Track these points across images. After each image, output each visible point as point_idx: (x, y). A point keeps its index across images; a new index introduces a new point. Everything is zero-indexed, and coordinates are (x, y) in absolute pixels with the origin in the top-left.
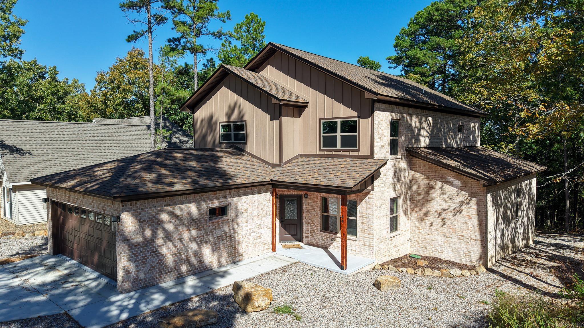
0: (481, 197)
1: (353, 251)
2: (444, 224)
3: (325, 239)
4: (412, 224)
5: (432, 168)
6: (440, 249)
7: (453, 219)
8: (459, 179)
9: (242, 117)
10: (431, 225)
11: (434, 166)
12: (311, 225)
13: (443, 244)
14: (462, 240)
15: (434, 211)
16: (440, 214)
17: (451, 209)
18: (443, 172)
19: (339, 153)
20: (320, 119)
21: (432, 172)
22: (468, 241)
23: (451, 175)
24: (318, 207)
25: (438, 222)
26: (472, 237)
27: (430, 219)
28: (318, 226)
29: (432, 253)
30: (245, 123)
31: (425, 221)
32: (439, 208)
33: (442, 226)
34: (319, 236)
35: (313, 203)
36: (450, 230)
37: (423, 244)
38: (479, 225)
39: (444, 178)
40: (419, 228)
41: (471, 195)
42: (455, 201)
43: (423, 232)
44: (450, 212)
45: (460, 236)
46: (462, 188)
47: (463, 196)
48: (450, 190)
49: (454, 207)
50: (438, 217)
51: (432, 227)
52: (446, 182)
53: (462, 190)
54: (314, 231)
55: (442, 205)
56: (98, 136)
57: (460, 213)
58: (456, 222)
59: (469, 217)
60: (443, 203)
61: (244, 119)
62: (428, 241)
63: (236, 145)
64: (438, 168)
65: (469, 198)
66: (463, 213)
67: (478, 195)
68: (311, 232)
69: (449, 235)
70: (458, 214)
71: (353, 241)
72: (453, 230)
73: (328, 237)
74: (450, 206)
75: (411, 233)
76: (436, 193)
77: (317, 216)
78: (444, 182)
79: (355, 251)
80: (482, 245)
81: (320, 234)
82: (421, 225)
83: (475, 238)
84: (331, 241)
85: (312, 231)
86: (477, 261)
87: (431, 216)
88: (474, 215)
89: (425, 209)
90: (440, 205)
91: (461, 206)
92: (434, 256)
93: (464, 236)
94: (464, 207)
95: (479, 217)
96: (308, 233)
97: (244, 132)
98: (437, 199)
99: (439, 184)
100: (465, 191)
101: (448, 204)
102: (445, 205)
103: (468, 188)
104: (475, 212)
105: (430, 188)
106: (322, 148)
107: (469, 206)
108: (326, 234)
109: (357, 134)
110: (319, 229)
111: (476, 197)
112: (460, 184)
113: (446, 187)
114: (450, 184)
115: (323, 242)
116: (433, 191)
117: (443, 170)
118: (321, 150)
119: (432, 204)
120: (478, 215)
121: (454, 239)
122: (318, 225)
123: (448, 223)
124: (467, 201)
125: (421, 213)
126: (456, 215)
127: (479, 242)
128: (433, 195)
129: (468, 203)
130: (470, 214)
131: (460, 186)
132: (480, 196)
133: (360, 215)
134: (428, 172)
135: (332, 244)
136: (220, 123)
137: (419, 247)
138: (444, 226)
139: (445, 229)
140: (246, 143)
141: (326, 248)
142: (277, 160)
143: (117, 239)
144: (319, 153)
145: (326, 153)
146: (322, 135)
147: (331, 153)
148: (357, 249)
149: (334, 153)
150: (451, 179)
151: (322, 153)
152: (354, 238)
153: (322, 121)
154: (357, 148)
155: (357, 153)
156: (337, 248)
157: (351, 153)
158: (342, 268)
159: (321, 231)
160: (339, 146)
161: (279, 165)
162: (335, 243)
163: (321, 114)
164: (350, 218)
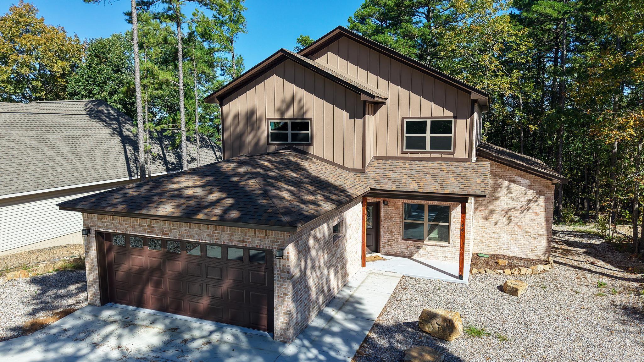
0: (549, 195)
1: (445, 257)
2: (510, 222)
3: (407, 247)
4: (476, 224)
5: (500, 168)
6: (505, 246)
7: (520, 217)
8: (528, 179)
9: (304, 113)
10: (496, 223)
11: (502, 166)
12: (388, 234)
13: (508, 241)
14: (529, 236)
15: (500, 210)
16: (506, 213)
17: (518, 207)
18: (512, 172)
19: (428, 156)
20: (403, 119)
21: (499, 171)
22: (535, 236)
23: (520, 174)
24: (399, 214)
25: (505, 220)
26: (539, 233)
27: (495, 218)
28: (399, 235)
29: (497, 250)
30: (309, 121)
31: (490, 220)
32: (506, 207)
33: (508, 224)
34: (400, 244)
35: (393, 210)
36: (516, 228)
37: (487, 243)
38: (546, 221)
39: (512, 177)
40: (483, 227)
41: (540, 193)
42: (522, 199)
43: (488, 231)
44: (517, 210)
45: (527, 232)
46: (531, 187)
47: (531, 194)
48: (517, 189)
49: (521, 206)
50: (505, 216)
51: (497, 226)
52: (514, 181)
53: (530, 189)
54: (393, 240)
55: (509, 204)
56: (32, 129)
57: (528, 210)
58: (523, 220)
59: (537, 214)
60: (510, 202)
61: (308, 116)
62: (493, 240)
63: (295, 146)
64: (506, 168)
65: (537, 196)
66: (530, 210)
67: (546, 193)
68: (389, 241)
69: (516, 232)
70: (525, 211)
71: (444, 248)
72: (520, 227)
73: (411, 246)
74: (517, 204)
75: (474, 233)
76: (502, 192)
77: (397, 223)
78: (511, 181)
79: (447, 257)
80: (548, 239)
81: (402, 243)
82: (485, 223)
83: (542, 233)
84: (416, 250)
85: (391, 240)
86: (543, 255)
87: (497, 215)
88: (542, 211)
89: (490, 208)
90: (507, 204)
91: (528, 204)
92: (499, 253)
93: (530, 232)
94: (532, 204)
95: (546, 214)
96: (386, 243)
97: (309, 132)
98: (504, 199)
99: (506, 183)
100: (533, 190)
101: (515, 203)
102: (512, 204)
103: (536, 187)
104: (543, 209)
105: (496, 187)
106: (405, 150)
107: (537, 203)
108: (410, 242)
109: (452, 135)
110: (400, 237)
111: (544, 195)
112: (530, 184)
113: (513, 186)
114: (519, 183)
115: (406, 251)
116: (499, 189)
117: (511, 170)
118: (402, 152)
119: (498, 203)
120: (546, 212)
121: (520, 236)
122: (399, 233)
123: (515, 221)
124: (535, 199)
125: (486, 213)
126: (523, 212)
127: (545, 237)
128: (500, 195)
129: (536, 201)
130: (538, 211)
131: (529, 185)
132: (549, 193)
133: (454, 220)
134: (496, 171)
135: (417, 252)
136: (268, 119)
137: (483, 246)
138: (510, 224)
139: (511, 227)
140: (311, 145)
141: (410, 257)
142: (359, 166)
143: (276, 278)
144: (400, 155)
145: (410, 155)
146: (405, 135)
147: (417, 155)
148: (449, 255)
149: (421, 155)
150: (519, 179)
151: (406, 155)
152: (446, 244)
153: (405, 120)
154: (452, 151)
155: (451, 156)
156: (423, 256)
157: (444, 156)
158: (461, 277)
159: (402, 239)
160: (428, 148)
161: (362, 171)
162: (421, 251)
163: (404, 113)
164: (441, 224)
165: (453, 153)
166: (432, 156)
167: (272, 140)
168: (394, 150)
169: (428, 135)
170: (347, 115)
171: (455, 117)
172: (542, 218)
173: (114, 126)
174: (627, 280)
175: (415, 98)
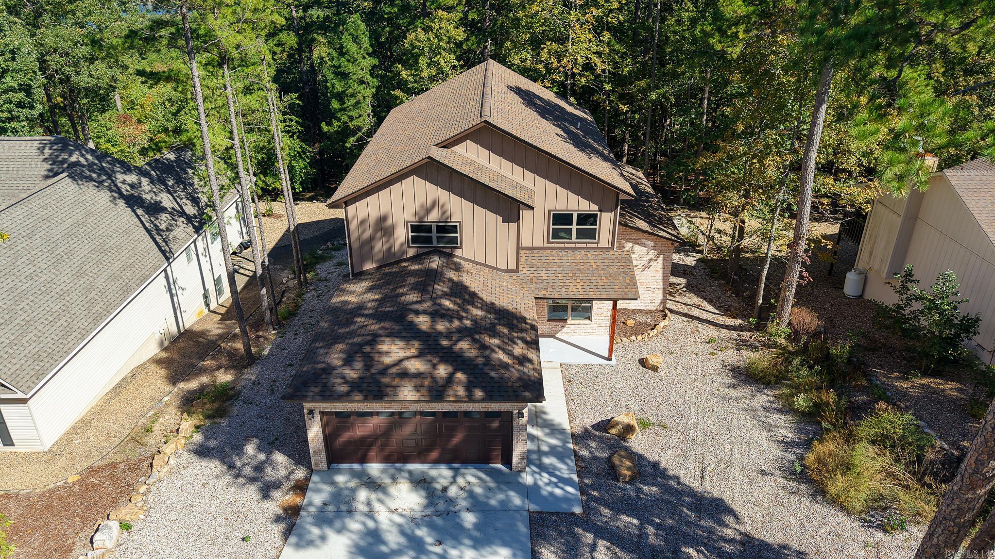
1: (587, 333)
3: (552, 328)
7: (641, 274)
8: (652, 240)
9: (449, 217)
14: (649, 290)
17: (640, 266)
18: (636, 235)
19: (574, 245)
20: (549, 211)
22: (653, 290)
23: (645, 237)
26: (657, 287)
30: (458, 225)
34: (545, 326)
38: (664, 275)
39: (635, 240)
41: (660, 253)
42: (645, 259)
44: (639, 269)
46: (654, 248)
47: (652, 254)
48: (641, 250)
49: (643, 264)
52: (638, 243)
53: (652, 249)
57: (649, 268)
58: (644, 276)
59: (656, 271)
63: (441, 249)
64: (632, 232)
65: (657, 255)
66: (651, 268)
67: (666, 253)
70: (646, 269)
71: (586, 325)
72: (642, 284)
77: (543, 308)
78: (636, 243)
79: (589, 333)
80: (664, 292)
81: (547, 324)
83: (659, 287)
84: (560, 329)
86: (659, 305)
91: (649, 262)
93: (650, 287)
94: (652, 263)
95: (664, 271)
97: (457, 235)
99: (630, 245)
100: (655, 250)
101: (638, 262)
103: (658, 248)
104: (661, 267)
106: (551, 240)
107: (657, 262)
108: (554, 323)
109: (597, 227)
110: (545, 319)
111: (663, 255)
113: (637, 247)
114: (642, 245)
115: (550, 331)
117: (636, 233)
118: (548, 242)
120: (664, 269)
121: (641, 291)
122: (544, 316)
124: (655, 258)
126: (644, 270)
127: (661, 291)
129: (656, 260)
130: (657, 269)
131: (652, 246)
135: (560, 331)
136: (408, 222)
140: (460, 247)
141: (553, 336)
142: (512, 266)
143: (515, 430)
144: (546, 245)
145: (556, 245)
146: (552, 227)
147: (563, 245)
148: (590, 330)
149: (567, 245)
150: (644, 241)
151: (552, 245)
152: (588, 321)
153: (552, 213)
154: (596, 241)
155: (595, 246)
156: (567, 333)
157: (589, 245)
158: (609, 359)
159: (548, 321)
160: (574, 239)
161: (517, 271)
162: (564, 330)
163: (551, 206)
164: (583, 305)
165: (598, 242)
166: (578, 245)
167: (412, 243)
168: (540, 240)
169: (574, 227)
170: (500, 219)
171: (600, 210)
172: (660, 274)
173: (106, 184)
174: (727, 327)
175: (562, 192)
